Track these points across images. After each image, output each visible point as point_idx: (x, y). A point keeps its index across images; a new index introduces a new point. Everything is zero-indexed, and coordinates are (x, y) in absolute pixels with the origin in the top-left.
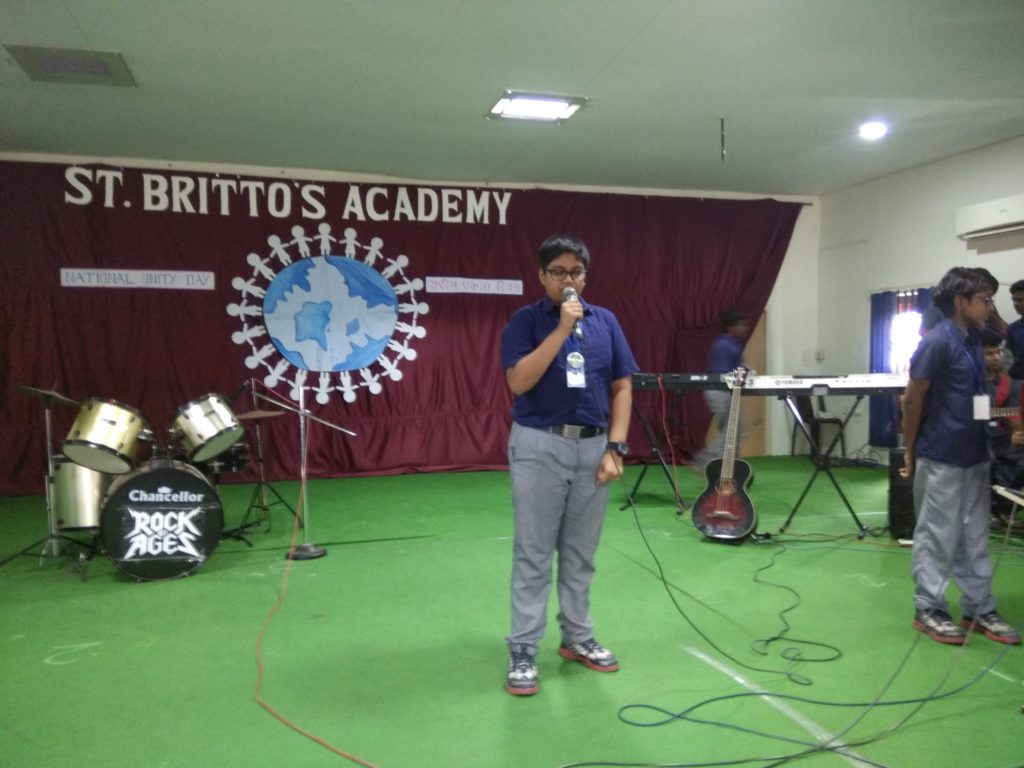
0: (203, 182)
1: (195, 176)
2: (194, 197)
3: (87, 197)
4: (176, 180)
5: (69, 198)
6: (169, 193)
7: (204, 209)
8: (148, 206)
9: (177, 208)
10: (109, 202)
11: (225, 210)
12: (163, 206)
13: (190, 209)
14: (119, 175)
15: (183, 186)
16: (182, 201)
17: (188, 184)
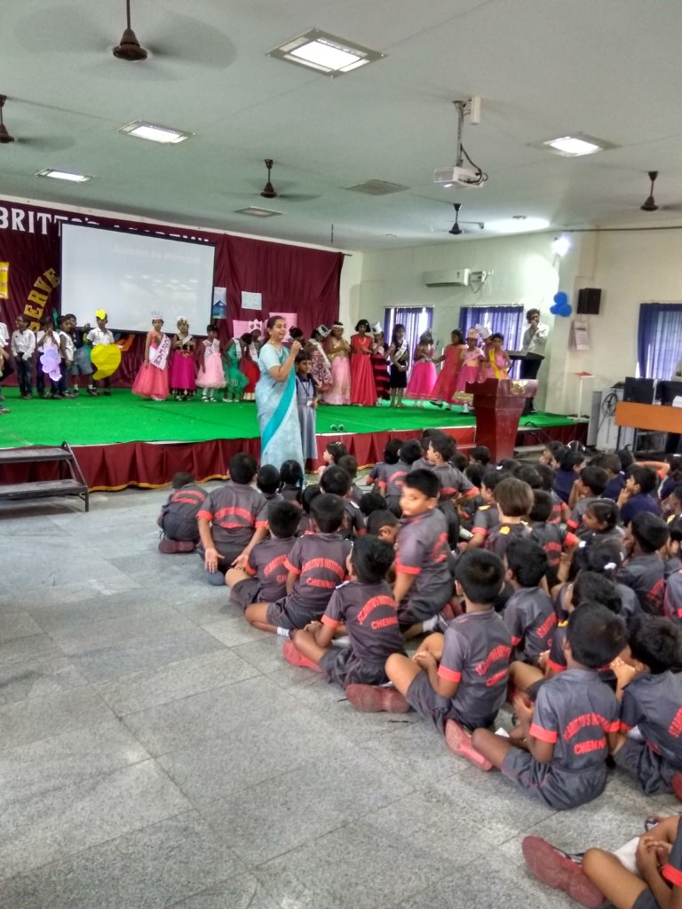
0: (31, 214)
1: (26, 208)
2: (25, 222)
4: (14, 211)
6: (10, 219)
7: (32, 230)
9: (14, 228)
11: (44, 232)
12: (5, 226)
13: (22, 229)
15: (18, 215)
16: (17, 223)
17: (22, 214)
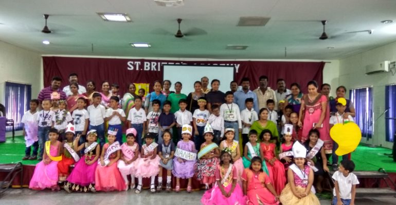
0: (159, 63)
1: (157, 61)
2: (157, 67)
3: (132, 68)
4: (152, 63)
5: (129, 69)
6: (150, 66)
7: (159, 70)
8: (145, 69)
9: (152, 70)
10: (137, 69)
12: (148, 69)
13: (155, 70)
14: (140, 63)
15: (154, 64)
16: (153, 68)
17: (155, 63)
